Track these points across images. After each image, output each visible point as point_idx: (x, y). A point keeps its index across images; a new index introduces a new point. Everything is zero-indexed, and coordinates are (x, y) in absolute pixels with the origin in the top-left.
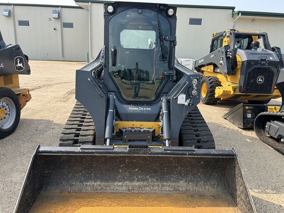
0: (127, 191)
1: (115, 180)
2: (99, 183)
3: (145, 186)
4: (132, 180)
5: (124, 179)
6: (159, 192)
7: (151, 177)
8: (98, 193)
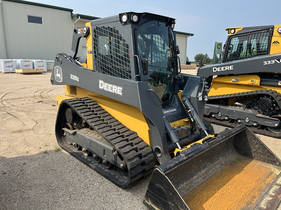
0: (204, 180)
1: (192, 176)
2: (185, 183)
3: (208, 171)
4: (200, 171)
5: (196, 171)
6: (217, 171)
7: (208, 162)
8: (191, 191)
